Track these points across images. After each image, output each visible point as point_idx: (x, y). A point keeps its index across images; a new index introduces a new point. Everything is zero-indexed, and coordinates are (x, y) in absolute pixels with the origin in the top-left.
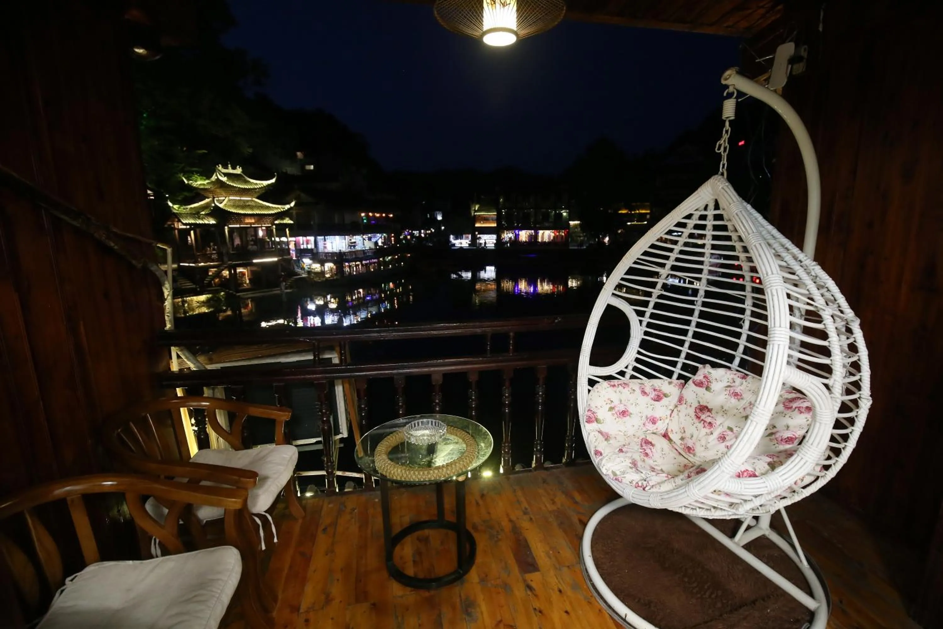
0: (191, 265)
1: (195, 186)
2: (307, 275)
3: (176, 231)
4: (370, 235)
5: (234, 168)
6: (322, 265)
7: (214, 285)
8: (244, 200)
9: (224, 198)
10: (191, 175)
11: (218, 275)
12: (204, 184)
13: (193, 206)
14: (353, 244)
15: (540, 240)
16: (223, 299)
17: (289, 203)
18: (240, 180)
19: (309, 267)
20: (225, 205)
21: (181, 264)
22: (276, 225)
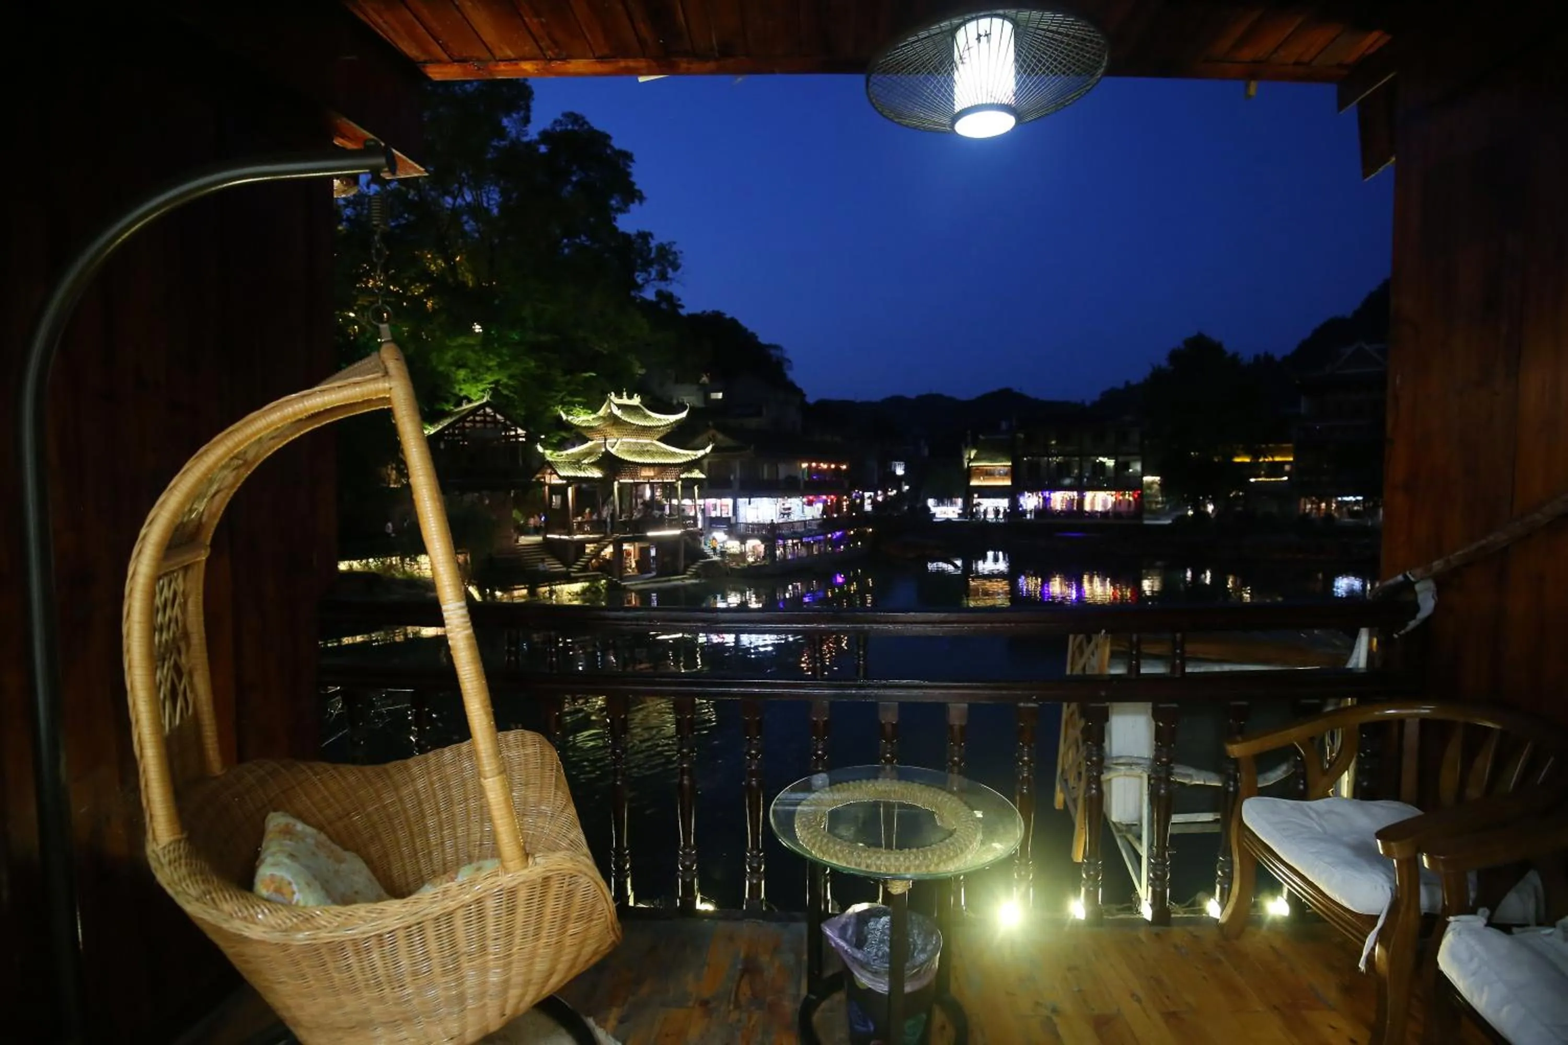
0: (563, 537)
1: (575, 423)
2: (719, 559)
3: (547, 487)
4: (811, 498)
5: (630, 397)
6: (743, 542)
7: (590, 568)
8: (642, 443)
9: (615, 440)
10: (572, 407)
11: (597, 554)
12: (588, 421)
13: (570, 451)
14: (787, 512)
15: (1087, 508)
16: (603, 591)
17: (704, 448)
18: (638, 414)
19: (722, 545)
20: (617, 450)
21: (549, 536)
22: (683, 480)
